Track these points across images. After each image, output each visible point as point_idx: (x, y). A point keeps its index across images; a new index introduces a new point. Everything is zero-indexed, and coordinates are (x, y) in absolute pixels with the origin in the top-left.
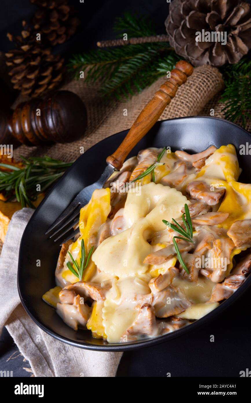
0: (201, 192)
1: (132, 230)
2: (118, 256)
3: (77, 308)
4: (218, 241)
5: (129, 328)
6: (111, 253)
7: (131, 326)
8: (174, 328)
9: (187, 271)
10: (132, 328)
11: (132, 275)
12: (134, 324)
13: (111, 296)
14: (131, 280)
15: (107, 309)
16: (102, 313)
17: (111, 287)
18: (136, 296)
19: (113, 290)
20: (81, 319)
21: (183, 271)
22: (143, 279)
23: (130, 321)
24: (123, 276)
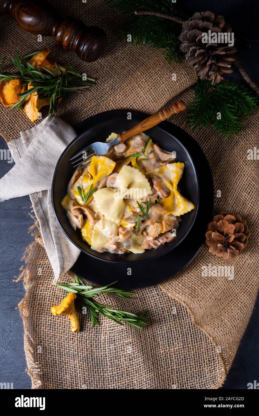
0: (159, 188)
2: (108, 204)
3: (79, 221)
4: (156, 224)
5: (102, 246)
6: (105, 201)
8: (122, 253)
9: (138, 231)
10: (104, 247)
11: (112, 220)
12: (105, 245)
13: (99, 226)
14: (112, 223)
15: (95, 231)
16: (92, 233)
17: (100, 219)
18: (111, 234)
19: (101, 222)
20: (80, 226)
21: (136, 230)
22: (116, 225)
23: (105, 244)
24: (107, 217)
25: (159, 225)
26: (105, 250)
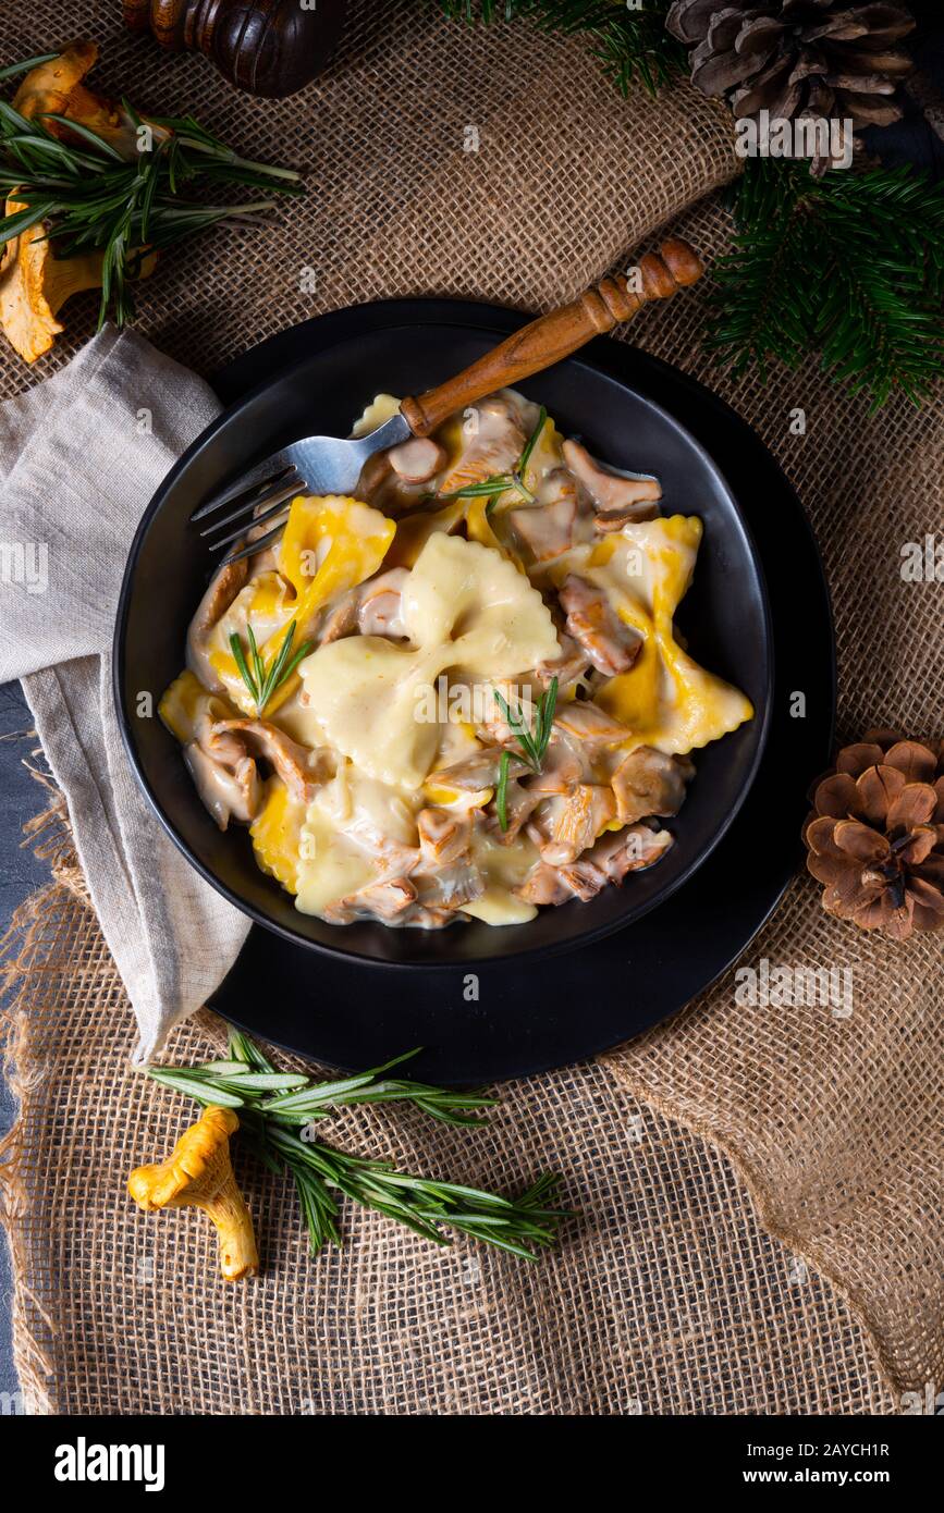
0: (591, 629)
1: (417, 666)
2: (367, 709)
3: (242, 788)
4: (585, 791)
5: (347, 896)
6: (353, 695)
7: (352, 895)
8: (433, 922)
9: (505, 825)
10: (354, 898)
11: (389, 779)
12: (360, 893)
13: (328, 805)
14: (385, 792)
15: (313, 829)
16: (301, 840)
17: (333, 776)
18: (385, 839)
19: (335, 787)
20: (243, 811)
21: (496, 820)
22: (406, 801)
23: (356, 886)
24: (365, 767)
25: (595, 793)
26: (358, 915)
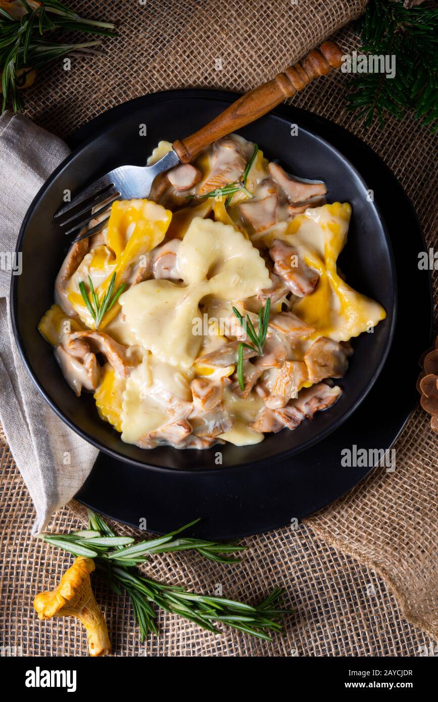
0: (289, 270)
2: (159, 321)
3: (88, 371)
4: (289, 365)
5: (151, 432)
6: (151, 314)
7: (154, 431)
8: (203, 445)
9: (243, 386)
10: (156, 433)
11: (173, 362)
12: (159, 430)
13: (138, 379)
14: (172, 370)
15: (129, 394)
16: (123, 400)
17: (140, 362)
18: (172, 397)
19: (142, 368)
20: (90, 385)
21: (237, 384)
22: (184, 374)
23: (157, 426)
24: (159, 355)
25: (295, 366)
26: (158, 443)
